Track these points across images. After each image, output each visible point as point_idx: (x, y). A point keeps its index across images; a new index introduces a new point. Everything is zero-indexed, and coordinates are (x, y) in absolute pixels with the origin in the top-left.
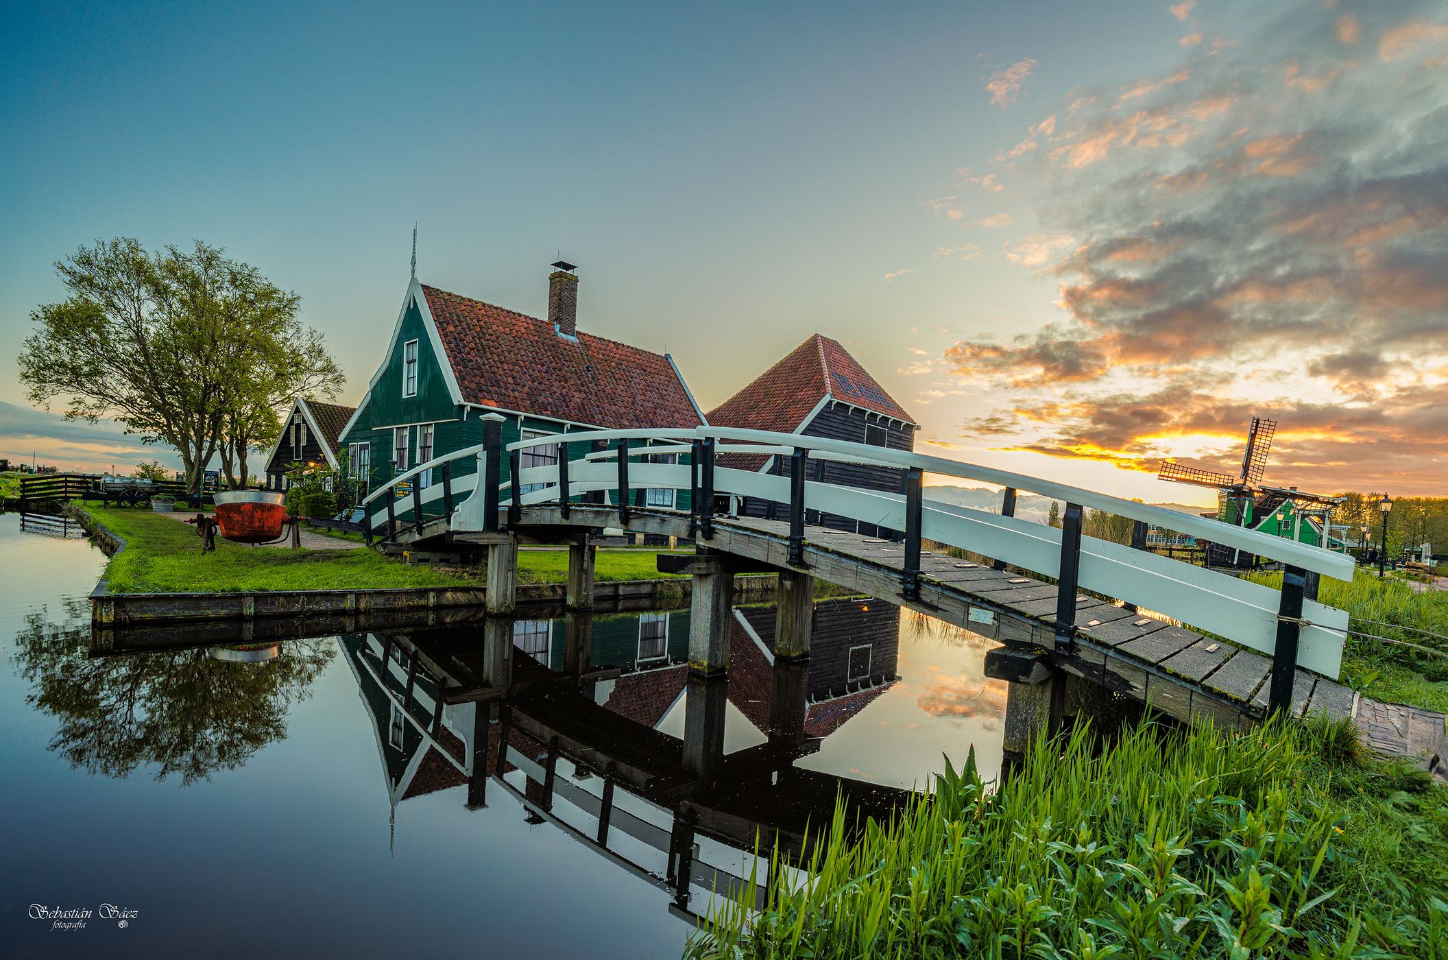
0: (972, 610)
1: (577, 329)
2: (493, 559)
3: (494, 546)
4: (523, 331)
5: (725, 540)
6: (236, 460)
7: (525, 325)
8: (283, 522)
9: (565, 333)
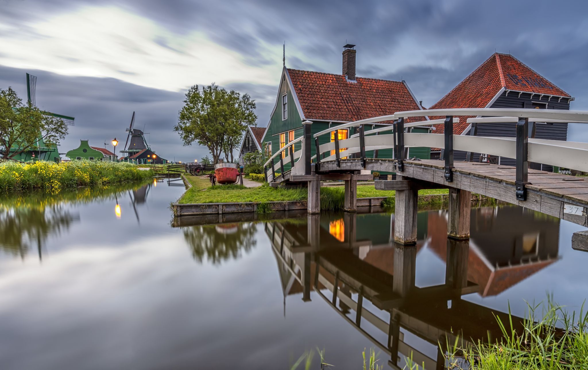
0: (566, 206)
1: (356, 76)
2: (310, 188)
3: (310, 181)
4: (331, 81)
5: (412, 172)
6: (230, 154)
7: (332, 79)
8: (237, 175)
9: (351, 79)
